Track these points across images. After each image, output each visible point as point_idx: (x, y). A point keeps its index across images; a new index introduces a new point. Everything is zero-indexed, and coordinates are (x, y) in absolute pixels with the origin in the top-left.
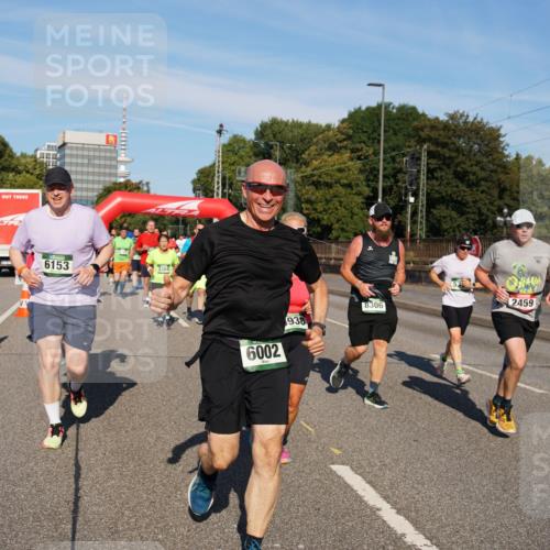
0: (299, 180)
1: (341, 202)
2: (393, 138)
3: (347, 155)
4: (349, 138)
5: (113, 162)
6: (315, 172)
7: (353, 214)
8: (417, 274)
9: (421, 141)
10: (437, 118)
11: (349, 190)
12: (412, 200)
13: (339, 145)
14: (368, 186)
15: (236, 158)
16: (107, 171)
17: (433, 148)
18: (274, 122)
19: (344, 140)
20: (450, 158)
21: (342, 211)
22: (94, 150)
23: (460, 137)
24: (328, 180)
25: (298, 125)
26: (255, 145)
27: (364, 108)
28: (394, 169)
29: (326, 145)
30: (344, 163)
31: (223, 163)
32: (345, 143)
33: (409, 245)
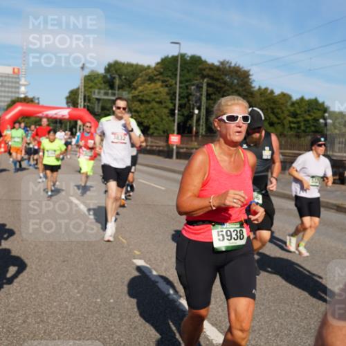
0: (130, 98)
1: (155, 112)
2: (188, 75)
3: (159, 84)
4: (161, 74)
5: (17, 85)
6: (141, 94)
7: (162, 119)
9: (203, 77)
10: (213, 64)
11: (160, 105)
12: (196, 112)
13: (155, 78)
14: (172, 103)
15: (91, 84)
16: (13, 90)
17: (210, 81)
18: (116, 63)
19: (158, 75)
20: (221, 88)
21: (156, 118)
22: (6, 77)
23: (226, 75)
24: (148, 99)
25: (130, 65)
26: (104, 77)
27: (170, 56)
28: (187, 93)
29: (147, 78)
30: (158, 89)
31: (85, 87)
32: (158, 77)
33: (194, 138)
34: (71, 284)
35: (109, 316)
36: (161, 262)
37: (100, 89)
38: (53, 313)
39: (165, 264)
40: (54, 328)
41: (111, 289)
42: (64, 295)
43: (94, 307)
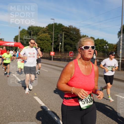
0: (37, 39)
1: (46, 44)
2: (57, 30)
3: (47, 34)
4: (48, 30)
7: (48, 46)
8: (60, 59)
9: (63, 31)
10: (66, 27)
11: (48, 41)
12: (60, 44)
13: (46, 31)
14: (52, 40)
15: (23, 34)
17: (66, 33)
19: (47, 30)
20: (69, 35)
21: (46, 46)
23: (71, 31)
24: (43, 39)
25: (37, 27)
26: (28, 31)
27: (51, 24)
28: (57, 37)
29: (43, 32)
30: (47, 35)
31: (20, 35)
32: (47, 31)
33: (59, 53)
34: (10, 106)
35: (23, 117)
36: (44, 97)
37: (26, 35)
38: (2, 116)
39: (45, 98)
40: (2, 122)
41: (25, 107)
42: (7, 110)
43: (18, 114)
